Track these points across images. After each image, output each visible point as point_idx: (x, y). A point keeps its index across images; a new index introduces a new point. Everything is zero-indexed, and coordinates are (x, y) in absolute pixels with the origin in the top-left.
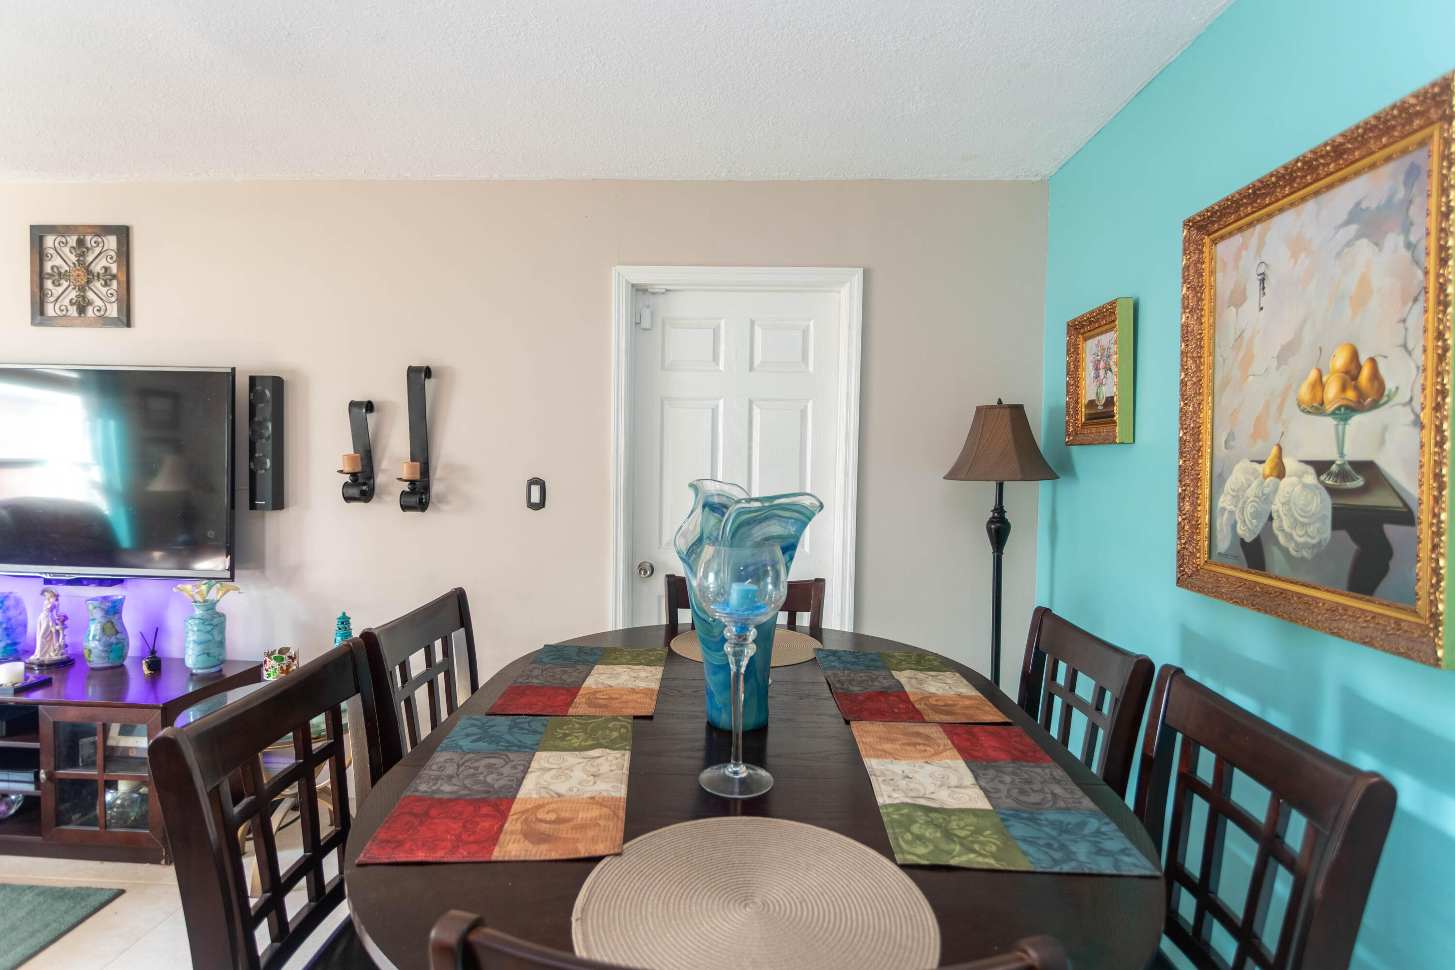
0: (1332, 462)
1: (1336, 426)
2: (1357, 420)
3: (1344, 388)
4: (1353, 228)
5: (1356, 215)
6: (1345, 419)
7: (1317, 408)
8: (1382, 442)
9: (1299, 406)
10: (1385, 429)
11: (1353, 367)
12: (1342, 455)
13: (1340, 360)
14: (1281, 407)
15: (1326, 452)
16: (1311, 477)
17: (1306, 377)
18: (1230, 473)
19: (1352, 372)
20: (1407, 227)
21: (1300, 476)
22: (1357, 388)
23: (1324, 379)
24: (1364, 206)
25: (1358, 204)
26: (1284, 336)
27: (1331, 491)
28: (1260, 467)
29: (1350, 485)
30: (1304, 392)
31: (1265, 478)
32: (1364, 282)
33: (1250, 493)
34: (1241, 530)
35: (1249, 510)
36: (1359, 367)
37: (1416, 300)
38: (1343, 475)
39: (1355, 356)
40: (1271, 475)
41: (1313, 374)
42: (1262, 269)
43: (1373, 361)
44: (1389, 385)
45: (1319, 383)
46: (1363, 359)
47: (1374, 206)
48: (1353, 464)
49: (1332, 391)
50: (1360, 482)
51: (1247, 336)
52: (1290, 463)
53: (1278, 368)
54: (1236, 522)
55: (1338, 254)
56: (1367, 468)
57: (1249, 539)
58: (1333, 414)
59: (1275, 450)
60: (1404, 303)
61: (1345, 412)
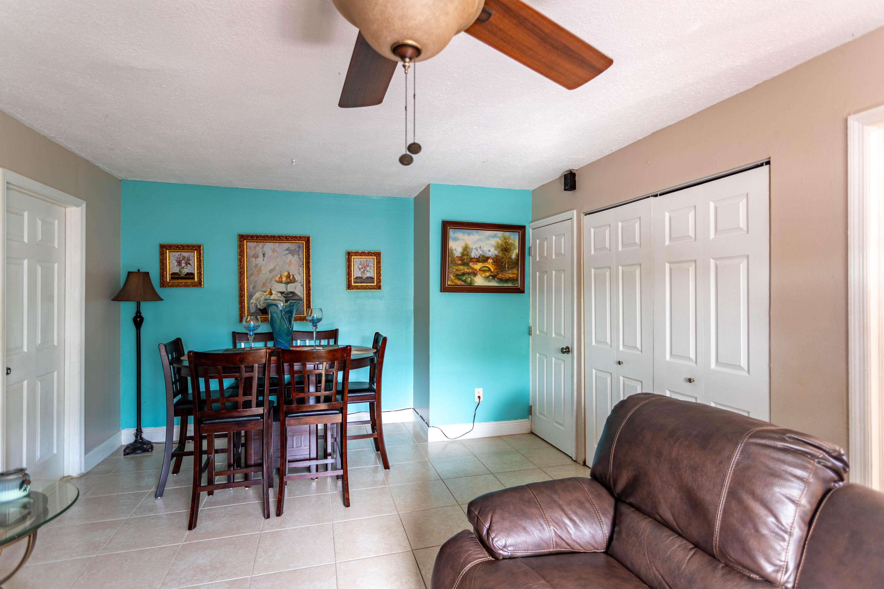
0: (285, 292)
1: (285, 286)
2: (290, 285)
3: (287, 279)
4: (287, 252)
5: (288, 249)
6: (288, 284)
7: (281, 282)
8: (295, 288)
9: (276, 281)
10: (296, 286)
11: (289, 275)
12: (287, 290)
13: (286, 274)
14: (271, 281)
15: (284, 290)
16: (280, 295)
17: (278, 276)
18: (255, 294)
19: (288, 276)
20: (299, 255)
21: (277, 295)
22: (290, 279)
23: (282, 277)
24: (290, 248)
25: (289, 248)
26: (271, 267)
27: (284, 297)
28: (265, 293)
29: (289, 296)
30: (277, 279)
31: (266, 295)
32: (290, 261)
33: (262, 298)
34: (259, 307)
35: (262, 302)
36: (290, 276)
37: (301, 267)
38: (287, 294)
39: (289, 273)
40: (268, 294)
41: (279, 276)
42: (264, 252)
43: (293, 275)
44: (297, 279)
45: (281, 277)
46: (291, 274)
47: (292, 249)
48: (289, 292)
49: (284, 279)
50: (291, 295)
51: (259, 265)
52: (273, 292)
53: (269, 273)
54: (257, 305)
55: (284, 255)
56: (293, 293)
57: (262, 308)
58: (284, 283)
59: (269, 290)
60: (299, 267)
61: (287, 283)
